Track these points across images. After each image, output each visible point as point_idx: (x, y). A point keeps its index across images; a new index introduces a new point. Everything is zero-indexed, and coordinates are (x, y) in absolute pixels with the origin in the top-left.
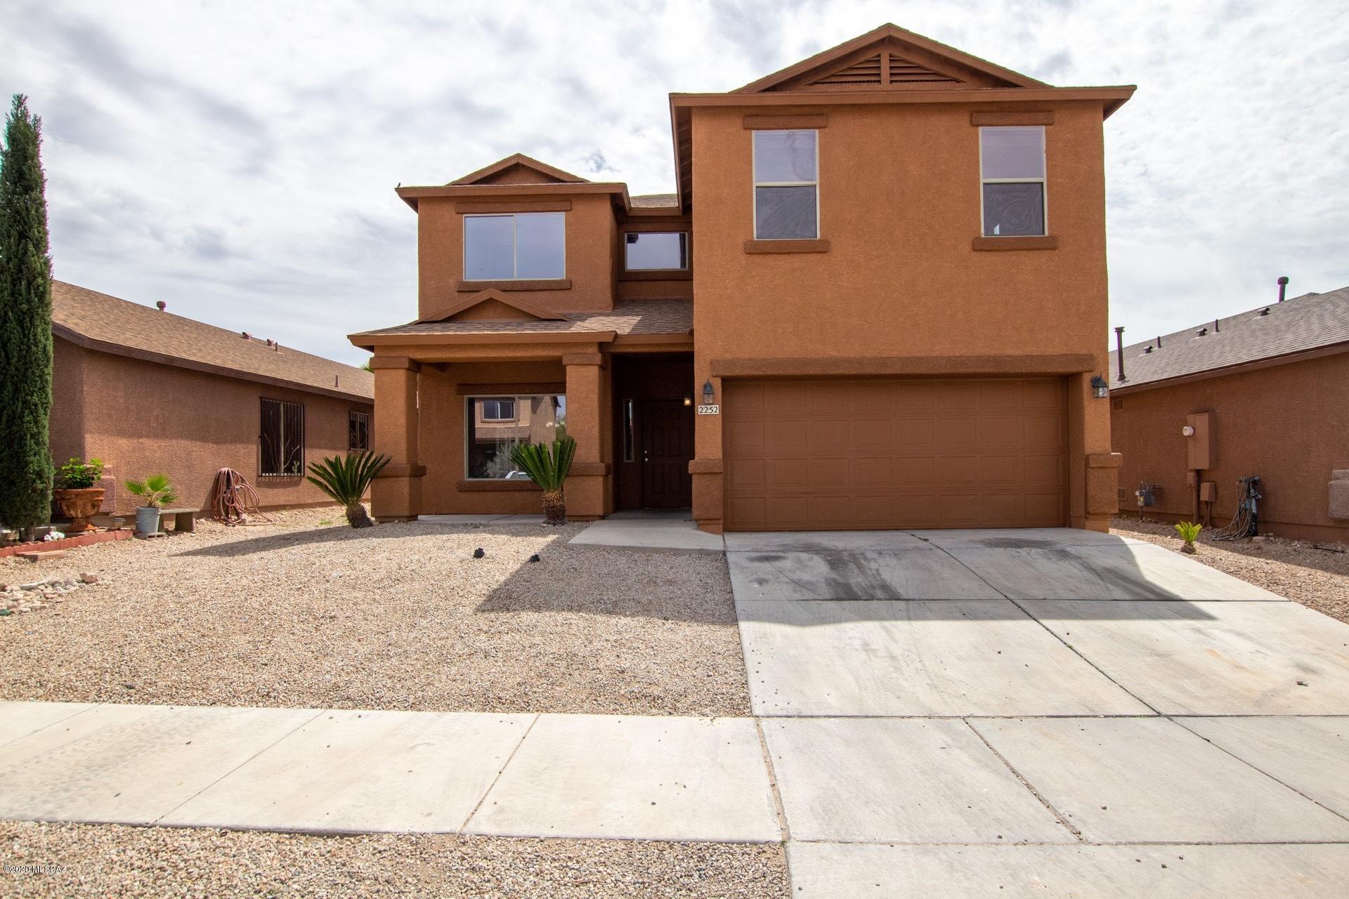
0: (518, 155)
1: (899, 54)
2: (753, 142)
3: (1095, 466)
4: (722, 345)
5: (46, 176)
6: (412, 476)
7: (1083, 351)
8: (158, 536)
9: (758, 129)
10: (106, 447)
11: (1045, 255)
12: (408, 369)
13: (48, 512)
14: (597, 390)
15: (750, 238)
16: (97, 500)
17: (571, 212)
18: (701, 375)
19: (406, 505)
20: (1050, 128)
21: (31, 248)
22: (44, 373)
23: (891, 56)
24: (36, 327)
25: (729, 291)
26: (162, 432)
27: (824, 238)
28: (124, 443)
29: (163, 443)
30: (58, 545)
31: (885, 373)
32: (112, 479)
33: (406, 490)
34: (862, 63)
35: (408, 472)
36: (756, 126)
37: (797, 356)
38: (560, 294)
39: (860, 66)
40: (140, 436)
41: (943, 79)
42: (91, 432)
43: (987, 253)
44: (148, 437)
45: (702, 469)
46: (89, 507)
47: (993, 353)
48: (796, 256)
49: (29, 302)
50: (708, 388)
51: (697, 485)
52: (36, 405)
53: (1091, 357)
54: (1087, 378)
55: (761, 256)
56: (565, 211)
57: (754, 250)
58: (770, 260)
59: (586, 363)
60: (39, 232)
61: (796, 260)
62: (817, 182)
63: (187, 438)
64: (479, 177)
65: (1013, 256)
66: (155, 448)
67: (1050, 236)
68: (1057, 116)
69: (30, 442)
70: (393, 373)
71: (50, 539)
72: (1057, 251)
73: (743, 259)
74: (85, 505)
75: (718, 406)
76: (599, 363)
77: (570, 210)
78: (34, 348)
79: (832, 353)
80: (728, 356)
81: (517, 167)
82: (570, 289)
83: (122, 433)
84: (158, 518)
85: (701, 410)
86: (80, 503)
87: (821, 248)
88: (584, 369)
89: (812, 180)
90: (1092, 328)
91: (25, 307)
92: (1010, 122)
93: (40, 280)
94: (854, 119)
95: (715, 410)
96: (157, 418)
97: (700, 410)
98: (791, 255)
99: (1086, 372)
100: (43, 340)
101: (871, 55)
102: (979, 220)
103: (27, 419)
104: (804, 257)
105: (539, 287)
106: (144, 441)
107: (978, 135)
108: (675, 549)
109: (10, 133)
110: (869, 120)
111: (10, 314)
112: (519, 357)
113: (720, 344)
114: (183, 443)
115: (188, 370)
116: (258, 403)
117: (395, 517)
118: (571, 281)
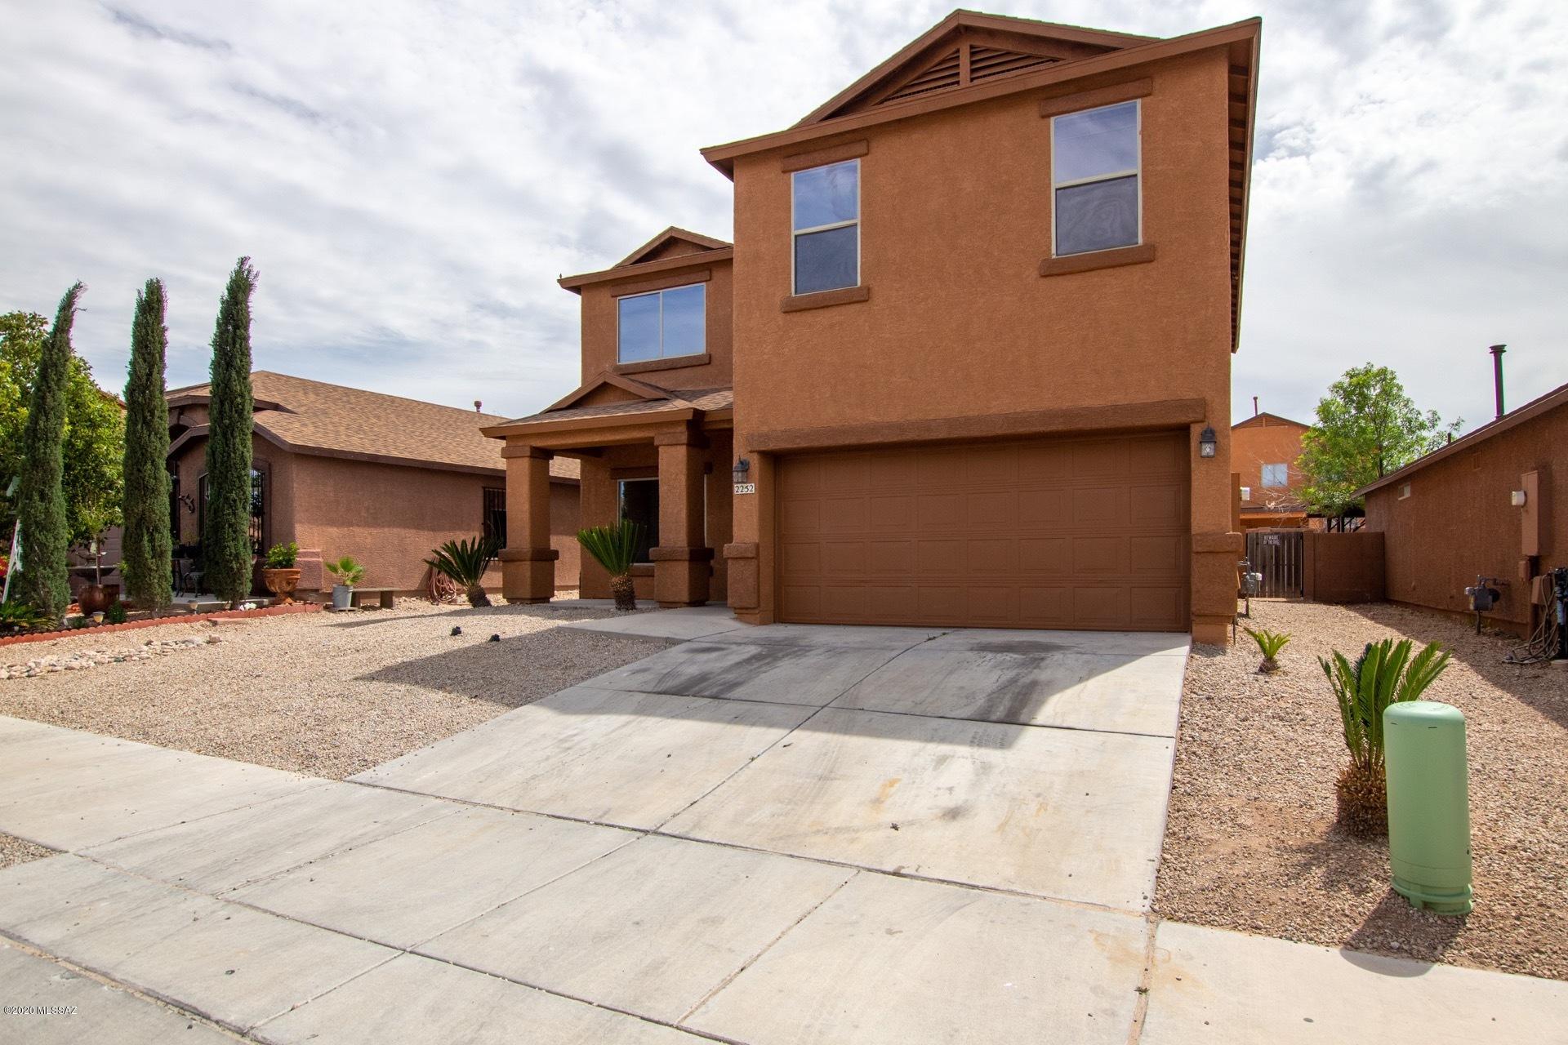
0: (672, 228)
1: (980, 43)
2: (792, 186)
3: (1199, 549)
4: (758, 417)
5: (252, 316)
6: (532, 560)
7: (1192, 395)
8: (349, 611)
9: (796, 170)
10: (316, 534)
11: (1137, 272)
12: (531, 457)
13: (248, 587)
14: (684, 471)
15: (788, 295)
16: (292, 579)
17: (711, 282)
18: (739, 451)
19: (528, 587)
20: (1148, 99)
21: (234, 374)
22: (241, 474)
23: (972, 47)
24: (234, 438)
25: (765, 357)
26: (374, 521)
27: (865, 284)
28: (334, 531)
29: (374, 531)
30: (249, 614)
31: (930, 438)
32: (319, 562)
33: (528, 574)
34: (936, 66)
35: (529, 556)
36: (793, 168)
37: (833, 425)
38: (699, 370)
39: (937, 68)
40: (350, 524)
41: (1036, 61)
42: (301, 522)
43: (1060, 279)
44: (359, 526)
45: (734, 554)
46: (284, 584)
47: (1066, 405)
48: (834, 309)
49: (230, 418)
50: (745, 467)
51: (733, 570)
52: (235, 501)
53: (1202, 404)
54: (1196, 431)
55: (798, 314)
56: (706, 281)
57: (792, 309)
58: (808, 317)
59: (674, 442)
60: (241, 361)
61: (834, 314)
62: (858, 221)
63: (399, 526)
64: (638, 257)
65: (1094, 278)
66: (366, 536)
67: (1145, 245)
68: (1158, 82)
69: (228, 531)
70: (520, 461)
71: (243, 609)
72: (1154, 264)
73: (781, 319)
74: (281, 582)
75: (753, 485)
76: (685, 441)
77: (710, 280)
78: (233, 455)
79: (872, 418)
80: (765, 429)
81: (671, 242)
82: (709, 363)
83: (332, 523)
84: (350, 595)
85: (739, 489)
86: (277, 581)
87: (863, 297)
88: (673, 449)
89: (853, 218)
90: (1205, 363)
91: (227, 422)
92: (1089, 104)
93: (239, 400)
94: (900, 138)
95: (750, 488)
96: (368, 509)
97: (736, 489)
98: (829, 309)
99: (1192, 422)
100: (241, 448)
101: (947, 52)
102: (1050, 238)
103: (226, 512)
104: (843, 309)
105: (683, 364)
106: (357, 530)
107: (1049, 129)
108: (644, 636)
109: (231, 286)
110: (917, 136)
111: (218, 429)
112: (618, 441)
113: (757, 416)
114: (396, 530)
115: (402, 467)
116: (481, 493)
117: (518, 599)
118: (710, 356)
